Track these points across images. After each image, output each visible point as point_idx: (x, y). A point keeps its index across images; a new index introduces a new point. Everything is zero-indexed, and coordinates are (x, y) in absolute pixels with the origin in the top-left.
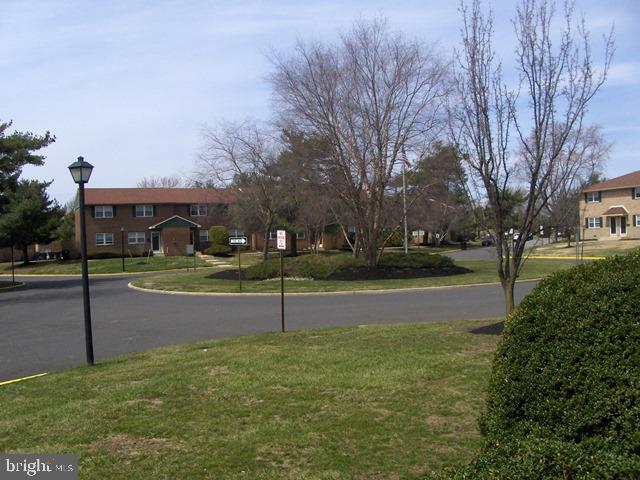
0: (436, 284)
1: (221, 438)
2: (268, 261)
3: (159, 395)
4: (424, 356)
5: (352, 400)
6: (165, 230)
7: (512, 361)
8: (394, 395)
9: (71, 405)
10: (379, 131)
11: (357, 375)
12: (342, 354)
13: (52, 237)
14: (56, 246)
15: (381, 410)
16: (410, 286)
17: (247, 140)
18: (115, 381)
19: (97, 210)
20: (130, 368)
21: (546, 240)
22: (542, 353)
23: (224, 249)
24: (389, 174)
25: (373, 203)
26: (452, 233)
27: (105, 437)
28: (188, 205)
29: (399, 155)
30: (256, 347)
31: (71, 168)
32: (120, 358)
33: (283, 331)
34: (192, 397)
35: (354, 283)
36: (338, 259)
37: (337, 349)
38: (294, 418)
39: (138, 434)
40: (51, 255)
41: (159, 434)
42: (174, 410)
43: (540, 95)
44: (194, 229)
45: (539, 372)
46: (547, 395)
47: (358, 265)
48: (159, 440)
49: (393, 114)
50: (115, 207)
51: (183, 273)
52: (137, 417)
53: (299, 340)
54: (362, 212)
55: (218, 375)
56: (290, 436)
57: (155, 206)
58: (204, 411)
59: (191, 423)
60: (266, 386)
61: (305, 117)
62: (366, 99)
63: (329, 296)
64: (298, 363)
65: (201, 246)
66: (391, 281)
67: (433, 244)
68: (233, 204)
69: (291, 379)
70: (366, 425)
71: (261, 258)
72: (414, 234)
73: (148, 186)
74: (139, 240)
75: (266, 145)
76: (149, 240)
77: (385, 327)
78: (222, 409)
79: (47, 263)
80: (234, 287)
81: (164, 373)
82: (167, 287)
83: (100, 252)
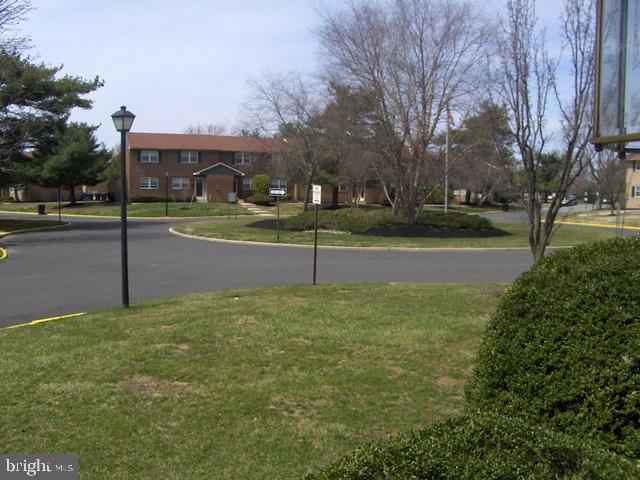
0: (472, 245)
1: (239, 385)
2: (307, 213)
3: (185, 341)
4: (446, 318)
5: (369, 357)
6: (209, 176)
7: (501, 335)
8: (410, 355)
9: (103, 345)
10: (424, 89)
11: (378, 332)
12: (368, 311)
13: (100, 178)
14: (102, 188)
15: (396, 369)
16: (445, 246)
17: (291, 92)
18: (147, 324)
19: (143, 154)
20: (162, 313)
21: (590, 207)
22: (529, 329)
23: (266, 198)
24: (432, 132)
25: (414, 161)
26: (496, 195)
27: (131, 377)
28: (233, 153)
29: (444, 113)
30: (286, 298)
31: (113, 117)
32: (154, 302)
33: (314, 284)
34: (217, 344)
35: (392, 239)
36: (376, 215)
37: (363, 306)
38: (312, 371)
39: (161, 377)
40: (98, 196)
41: (181, 378)
42: (199, 356)
43: (583, 63)
44: (238, 177)
45: (524, 347)
46: (527, 369)
47: (397, 221)
48: (180, 384)
49: (440, 73)
50: (161, 152)
51: (224, 220)
52: (163, 360)
53: (328, 294)
54: (403, 170)
55: (244, 325)
56: (304, 387)
57: (200, 153)
58: (226, 359)
59: (212, 369)
60: (289, 337)
61: (350, 71)
62: (413, 56)
63: (364, 251)
64: (323, 317)
65: (243, 194)
66: (428, 239)
67: (475, 204)
68: (276, 154)
69: (314, 333)
70: (378, 382)
71: (301, 209)
72: (456, 193)
73: (194, 133)
74: (183, 185)
75: (310, 97)
76: (193, 186)
77: (414, 286)
78: (243, 358)
79: (94, 204)
80: (272, 237)
81: (193, 319)
82: (207, 234)
83: (145, 195)
